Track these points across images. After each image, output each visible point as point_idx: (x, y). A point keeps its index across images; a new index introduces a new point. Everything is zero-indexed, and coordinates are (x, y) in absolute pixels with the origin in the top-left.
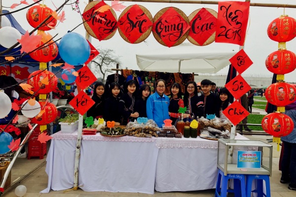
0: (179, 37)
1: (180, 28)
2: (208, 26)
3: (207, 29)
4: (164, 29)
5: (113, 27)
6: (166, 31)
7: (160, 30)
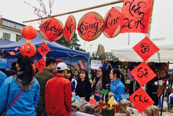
0: (95, 33)
1: (96, 26)
3: (114, 24)
5: (61, 32)
6: (86, 30)
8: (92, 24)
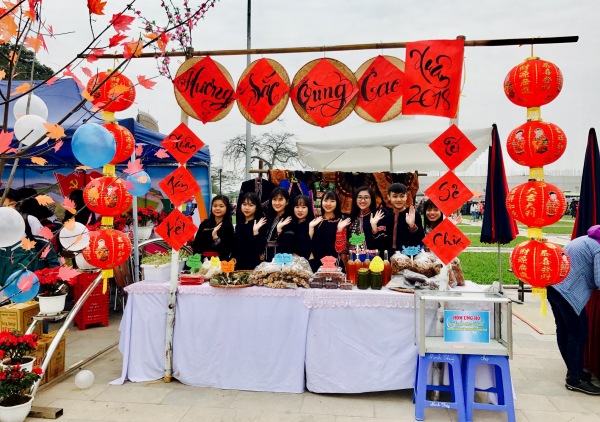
0: (340, 109)
1: (340, 93)
2: (390, 87)
3: (387, 92)
4: (312, 96)
5: (227, 99)
6: (315, 100)
7: (304, 99)
8: (331, 88)
